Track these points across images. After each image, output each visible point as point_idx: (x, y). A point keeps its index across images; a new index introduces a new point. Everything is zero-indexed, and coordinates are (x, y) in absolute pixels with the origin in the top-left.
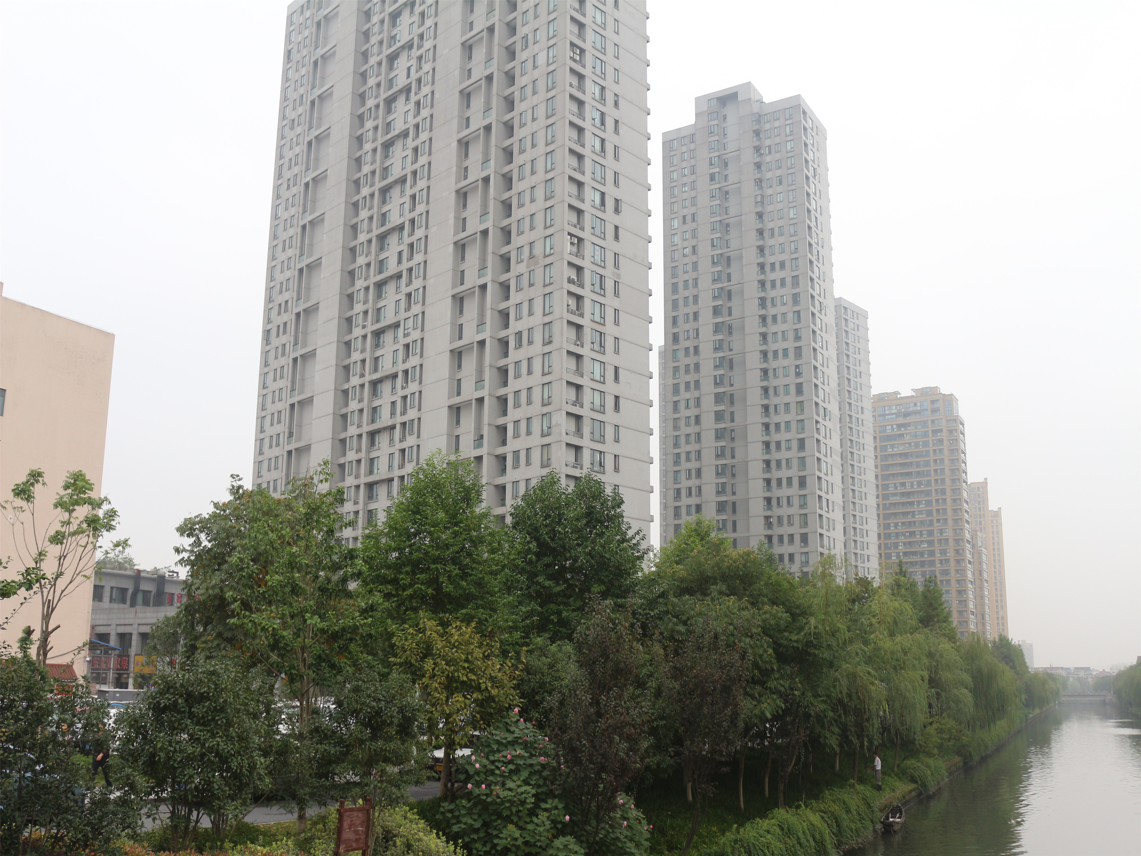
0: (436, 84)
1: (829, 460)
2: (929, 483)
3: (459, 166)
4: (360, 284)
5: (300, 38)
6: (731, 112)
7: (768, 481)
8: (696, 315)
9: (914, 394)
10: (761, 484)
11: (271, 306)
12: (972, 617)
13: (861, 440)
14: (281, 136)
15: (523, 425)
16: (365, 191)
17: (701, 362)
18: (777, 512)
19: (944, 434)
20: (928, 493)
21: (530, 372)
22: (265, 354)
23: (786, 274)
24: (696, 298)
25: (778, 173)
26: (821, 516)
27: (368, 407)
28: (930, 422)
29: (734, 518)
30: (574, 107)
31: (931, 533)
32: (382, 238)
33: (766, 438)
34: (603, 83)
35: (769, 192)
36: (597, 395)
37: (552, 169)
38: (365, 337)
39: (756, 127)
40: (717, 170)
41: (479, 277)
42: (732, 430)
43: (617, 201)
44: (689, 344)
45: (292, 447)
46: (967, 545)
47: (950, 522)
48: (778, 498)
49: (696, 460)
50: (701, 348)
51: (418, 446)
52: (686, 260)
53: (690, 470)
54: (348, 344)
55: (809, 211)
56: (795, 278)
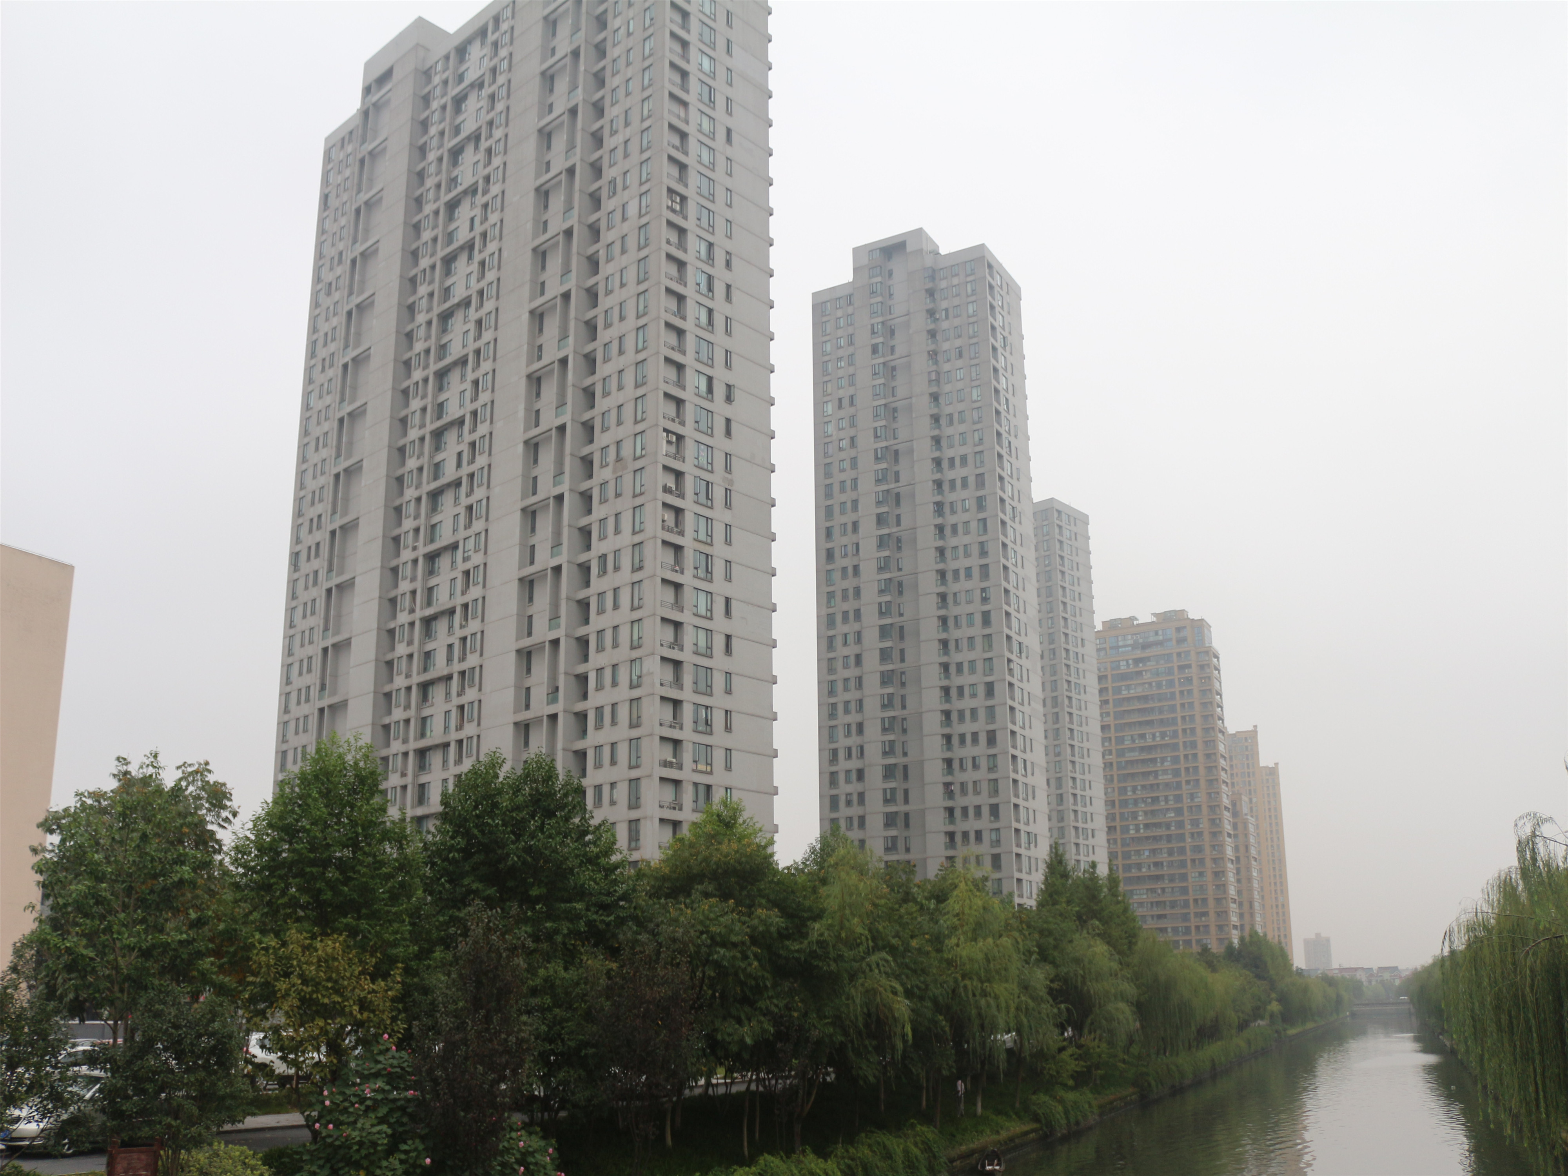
0: (504, 239)
1: (1026, 709)
2: (1175, 734)
3: (531, 344)
4: (410, 493)
5: (339, 179)
6: (898, 266)
7: (948, 738)
8: (855, 525)
9: (1154, 619)
10: (939, 741)
11: (300, 521)
12: (1233, 906)
13: (1082, 681)
14: (315, 304)
15: (608, 674)
16: (417, 375)
17: (862, 586)
18: (959, 777)
19: (1194, 672)
20: (1175, 747)
21: (616, 606)
22: (293, 583)
23: (968, 471)
24: (855, 503)
25: (958, 343)
26: (1015, 781)
27: (419, 652)
28: (1175, 655)
29: (905, 786)
30: (673, 270)
31: (1178, 798)
32: (438, 435)
33: (945, 683)
34: (711, 238)
35: (946, 367)
36: (702, 635)
37: (644, 349)
38: (415, 561)
39: (930, 285)
40: (881, 340)
41: (554, 486)
42: (903, 673)
43: (729, 387)
44: (848, 562)
45: (325, 703)
46: (1226, 813)
47: (1203, 783)
48: (961, 760)
49: (857, 712)
50: (861, 567)
51: (480, 701)
52: (843, 455)
53: (849, 725)
54: (395, 570)
55: (997, 391)
56: (980, 477)
